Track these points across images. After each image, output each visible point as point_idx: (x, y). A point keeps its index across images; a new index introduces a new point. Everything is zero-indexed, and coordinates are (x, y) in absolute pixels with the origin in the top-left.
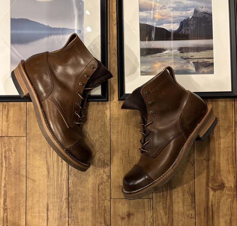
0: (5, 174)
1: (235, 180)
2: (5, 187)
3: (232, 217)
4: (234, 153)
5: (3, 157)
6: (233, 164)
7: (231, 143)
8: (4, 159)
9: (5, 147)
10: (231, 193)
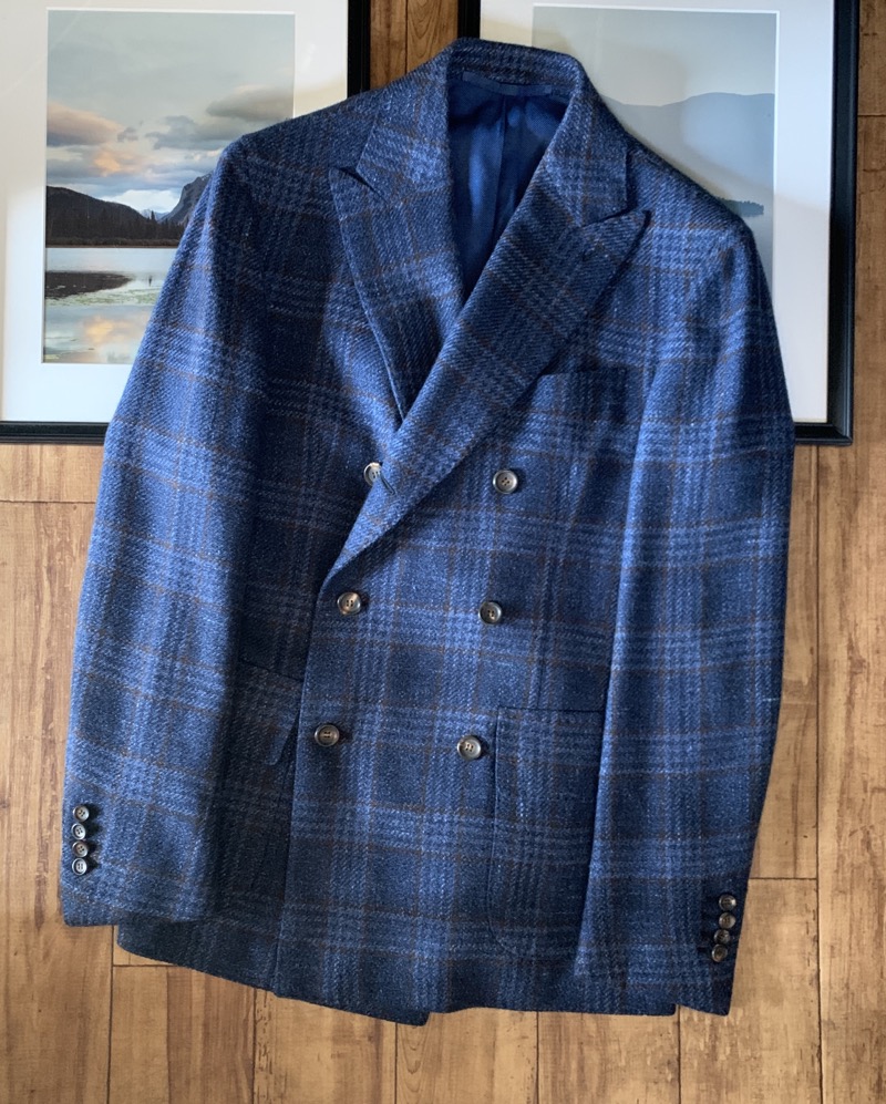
0: (49, 629)
1: (813, 661)
2: (48, 667)
3: (801, 781)
4: (814, 570)
5: (44, 570)
6: (808, 608)
7: (804, 538)
8: (45, 576)
9: (50, 536)
10: (800, 703)
